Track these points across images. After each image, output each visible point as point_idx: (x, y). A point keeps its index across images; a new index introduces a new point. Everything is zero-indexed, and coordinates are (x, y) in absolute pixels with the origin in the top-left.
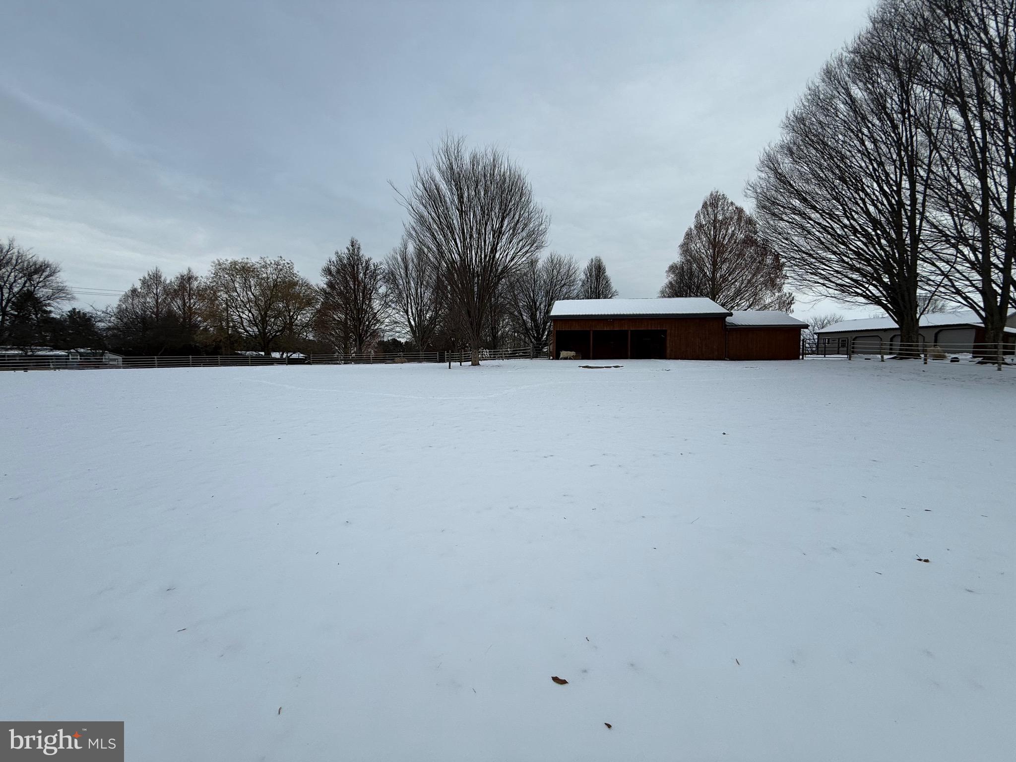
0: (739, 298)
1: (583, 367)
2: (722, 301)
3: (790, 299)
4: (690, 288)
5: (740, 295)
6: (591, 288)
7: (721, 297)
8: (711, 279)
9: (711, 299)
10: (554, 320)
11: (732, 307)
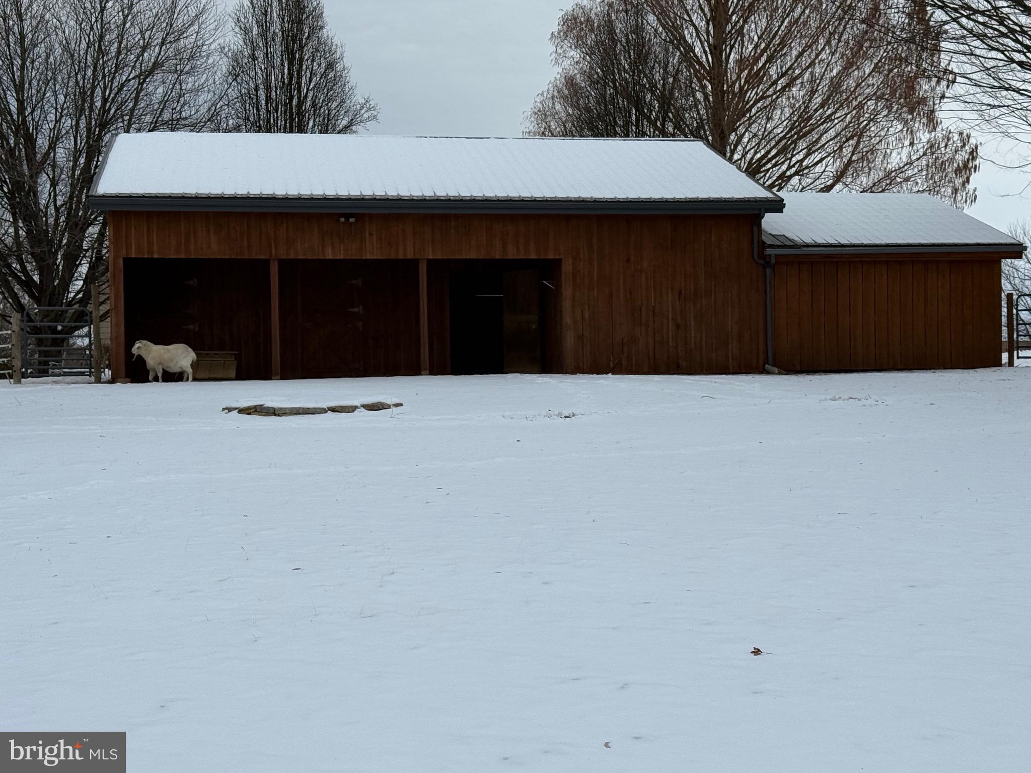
0: (802, 144)
1: (241, 411)
2: (749, 156)
3: (962, 156)
4: (638, 103)
5: (805, 135)
6: (268, 88)
7: (745, 140)
8: (708, 73)
9: (712, 146)
10: (114, 214)
11: (784, 179)
